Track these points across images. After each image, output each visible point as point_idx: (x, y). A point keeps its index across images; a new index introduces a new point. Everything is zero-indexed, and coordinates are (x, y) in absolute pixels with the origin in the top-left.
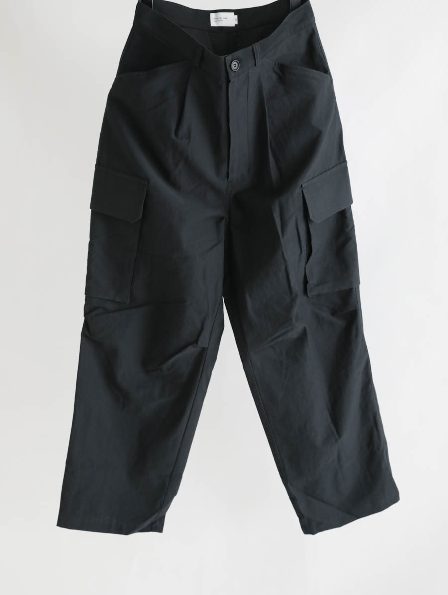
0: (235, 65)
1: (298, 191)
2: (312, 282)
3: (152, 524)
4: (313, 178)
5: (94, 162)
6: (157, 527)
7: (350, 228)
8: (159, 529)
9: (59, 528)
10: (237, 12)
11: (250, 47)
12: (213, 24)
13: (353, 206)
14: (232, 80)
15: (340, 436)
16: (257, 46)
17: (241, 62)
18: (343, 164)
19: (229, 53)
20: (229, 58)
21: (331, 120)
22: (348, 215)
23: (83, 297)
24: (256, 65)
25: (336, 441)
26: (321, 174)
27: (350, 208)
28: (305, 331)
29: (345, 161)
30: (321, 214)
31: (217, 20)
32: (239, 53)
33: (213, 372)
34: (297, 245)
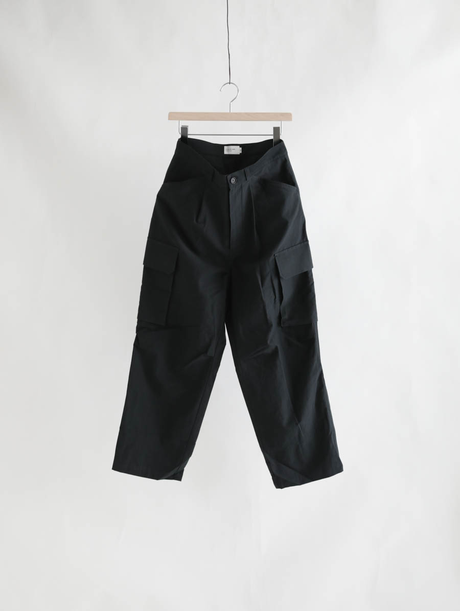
0: (233, 181)
1: (272, 258)
2: (285, 317)
3: (174, 475)
4: (283, 250)
5: (147, 235)
6: (178, 476)
7: (311, 283)
8: (179, 478)
9: (113, 471)
10: (241, 145)
11: (243, 170)
12: (226, 152)
13: (313, 269)
14: (231, 189)
15: (299, 421)
16: (247, 169)
17: (237, 178)
18: (306, 243)
19: (229, 173)
20: (229, 176)
21: (296, 214)
22: (310, 275)
23: (136, 320)
24: (246, 180)
25: (297, 424)
26: (288, 248)
27: (311, 270)
28: (276, 348)
29: (307, 240)
30: (288, 273)
31: (228, 150)
32: (236, 173)
33: (218, 374)
34: (272, 293)
